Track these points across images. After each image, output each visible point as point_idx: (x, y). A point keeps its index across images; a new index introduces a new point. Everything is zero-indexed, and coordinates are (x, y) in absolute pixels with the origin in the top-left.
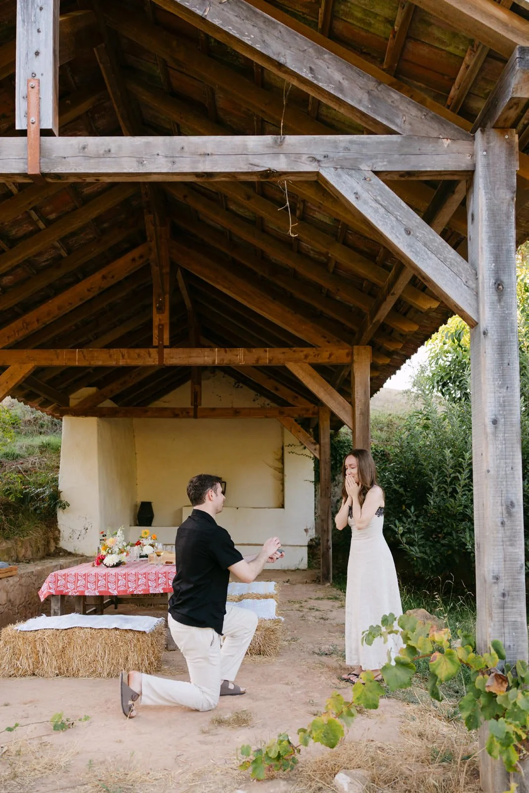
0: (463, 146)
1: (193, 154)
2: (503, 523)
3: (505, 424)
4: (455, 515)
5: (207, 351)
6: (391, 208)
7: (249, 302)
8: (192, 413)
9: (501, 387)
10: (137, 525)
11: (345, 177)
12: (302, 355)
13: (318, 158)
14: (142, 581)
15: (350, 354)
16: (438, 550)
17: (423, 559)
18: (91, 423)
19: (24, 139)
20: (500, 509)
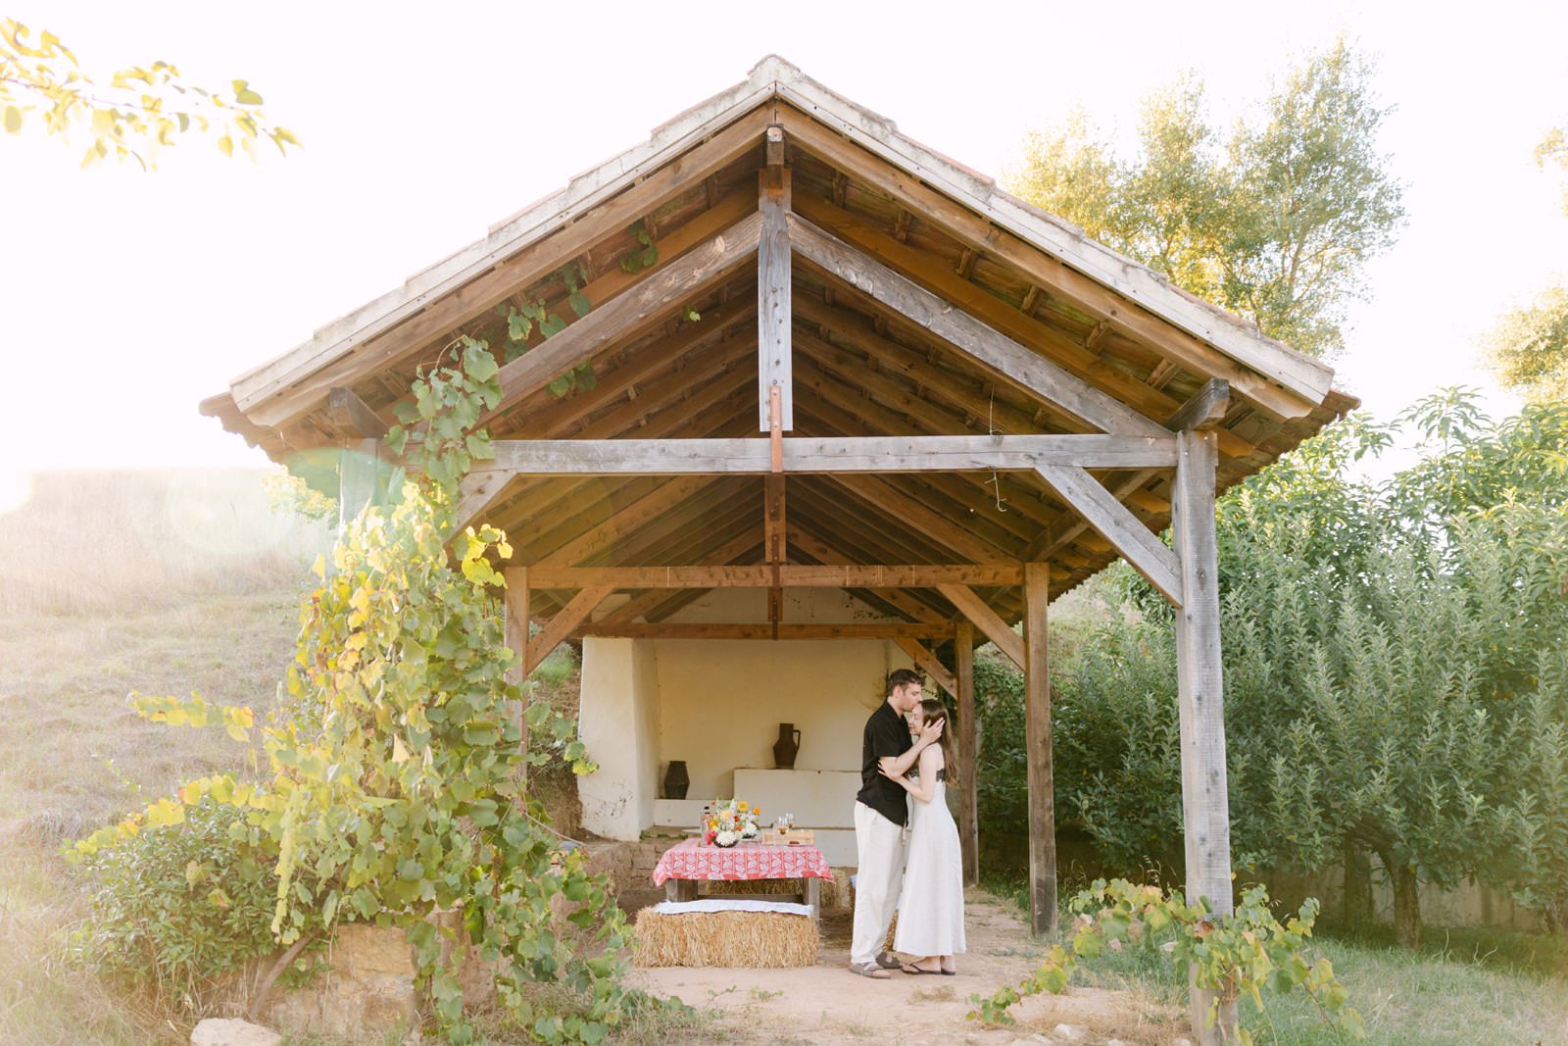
0: (1166, 443)
1: (920, 453)
2: (1208, 790)
3: (1209, 701)
4: (1161, 784)
5: (834, 570)
6: (1101, 502)
7: (889, 506)
8: (770, 633)
9: (1204, 667)
10: (661, 798)
11: (1059, 473)
12: (958, 574)
13: (1034, 455)
14: (777, 862)
15: (1022, 573)
16: (1137, 834)
17: (1117, 846)
18: (625, 644)
19: (769, 440)
20: (1206, 777)
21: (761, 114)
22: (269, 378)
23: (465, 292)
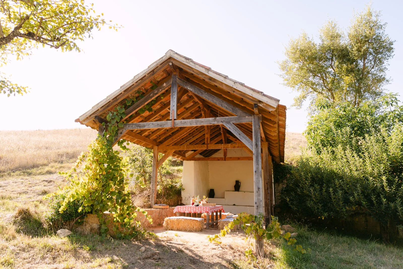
0: (250, 117)
1: (200, 122)
2: (257, 192)
3: (258, 172)
5: (220, 145)
6: (236, 130)
8: (224, 159)
9: (257, 165)
11: (228, 125)
13: (223, 121)
18: (192, 163)
19: (171, 121)
21: (169, 60)
22: (85, 115)
23: (117, 97)
